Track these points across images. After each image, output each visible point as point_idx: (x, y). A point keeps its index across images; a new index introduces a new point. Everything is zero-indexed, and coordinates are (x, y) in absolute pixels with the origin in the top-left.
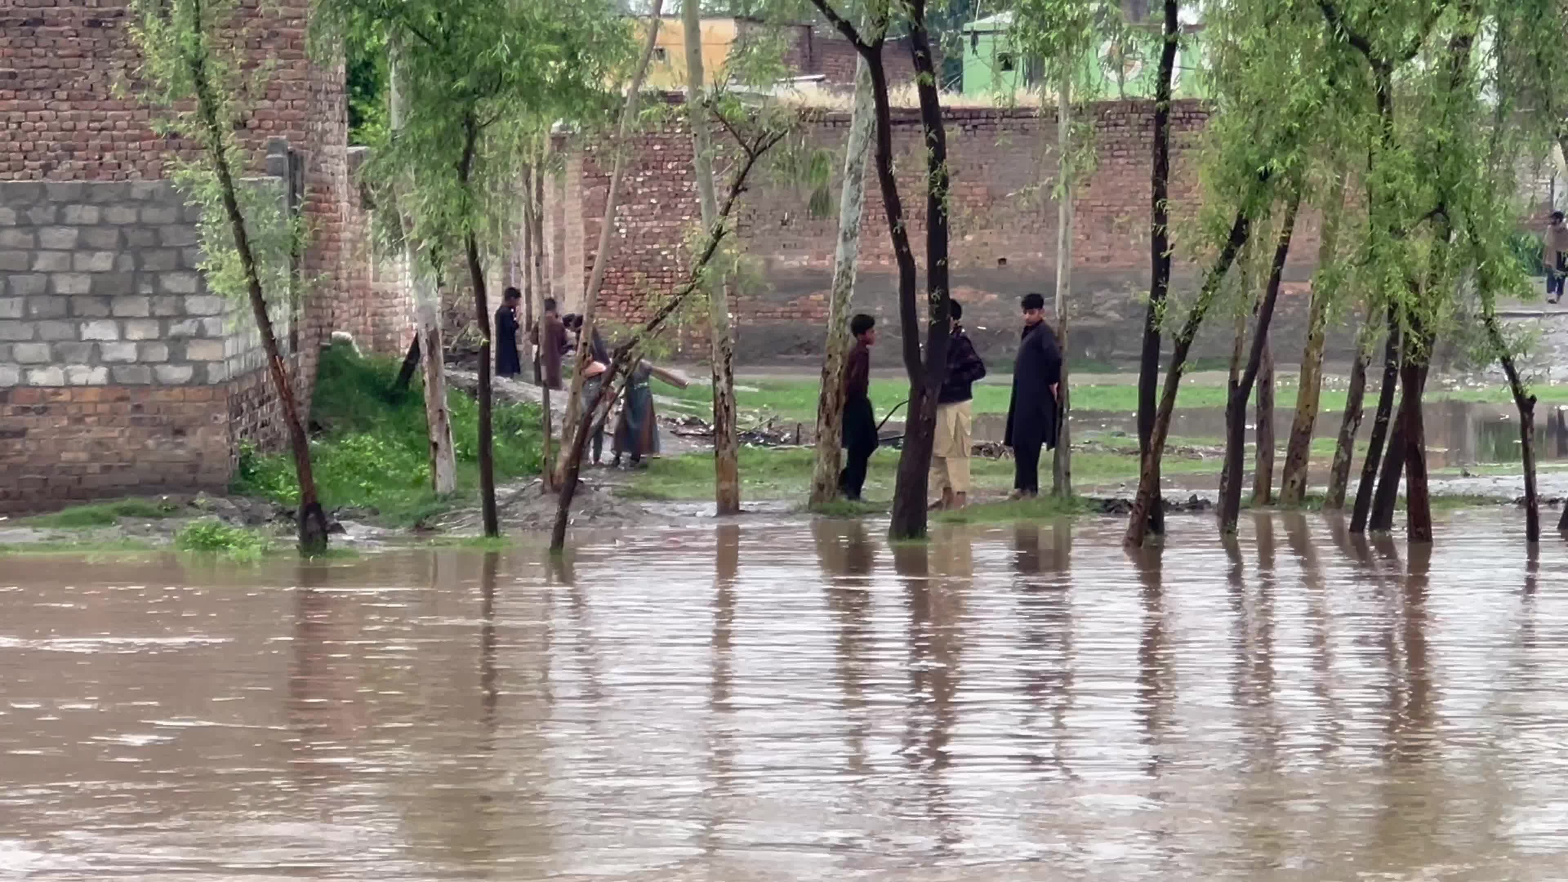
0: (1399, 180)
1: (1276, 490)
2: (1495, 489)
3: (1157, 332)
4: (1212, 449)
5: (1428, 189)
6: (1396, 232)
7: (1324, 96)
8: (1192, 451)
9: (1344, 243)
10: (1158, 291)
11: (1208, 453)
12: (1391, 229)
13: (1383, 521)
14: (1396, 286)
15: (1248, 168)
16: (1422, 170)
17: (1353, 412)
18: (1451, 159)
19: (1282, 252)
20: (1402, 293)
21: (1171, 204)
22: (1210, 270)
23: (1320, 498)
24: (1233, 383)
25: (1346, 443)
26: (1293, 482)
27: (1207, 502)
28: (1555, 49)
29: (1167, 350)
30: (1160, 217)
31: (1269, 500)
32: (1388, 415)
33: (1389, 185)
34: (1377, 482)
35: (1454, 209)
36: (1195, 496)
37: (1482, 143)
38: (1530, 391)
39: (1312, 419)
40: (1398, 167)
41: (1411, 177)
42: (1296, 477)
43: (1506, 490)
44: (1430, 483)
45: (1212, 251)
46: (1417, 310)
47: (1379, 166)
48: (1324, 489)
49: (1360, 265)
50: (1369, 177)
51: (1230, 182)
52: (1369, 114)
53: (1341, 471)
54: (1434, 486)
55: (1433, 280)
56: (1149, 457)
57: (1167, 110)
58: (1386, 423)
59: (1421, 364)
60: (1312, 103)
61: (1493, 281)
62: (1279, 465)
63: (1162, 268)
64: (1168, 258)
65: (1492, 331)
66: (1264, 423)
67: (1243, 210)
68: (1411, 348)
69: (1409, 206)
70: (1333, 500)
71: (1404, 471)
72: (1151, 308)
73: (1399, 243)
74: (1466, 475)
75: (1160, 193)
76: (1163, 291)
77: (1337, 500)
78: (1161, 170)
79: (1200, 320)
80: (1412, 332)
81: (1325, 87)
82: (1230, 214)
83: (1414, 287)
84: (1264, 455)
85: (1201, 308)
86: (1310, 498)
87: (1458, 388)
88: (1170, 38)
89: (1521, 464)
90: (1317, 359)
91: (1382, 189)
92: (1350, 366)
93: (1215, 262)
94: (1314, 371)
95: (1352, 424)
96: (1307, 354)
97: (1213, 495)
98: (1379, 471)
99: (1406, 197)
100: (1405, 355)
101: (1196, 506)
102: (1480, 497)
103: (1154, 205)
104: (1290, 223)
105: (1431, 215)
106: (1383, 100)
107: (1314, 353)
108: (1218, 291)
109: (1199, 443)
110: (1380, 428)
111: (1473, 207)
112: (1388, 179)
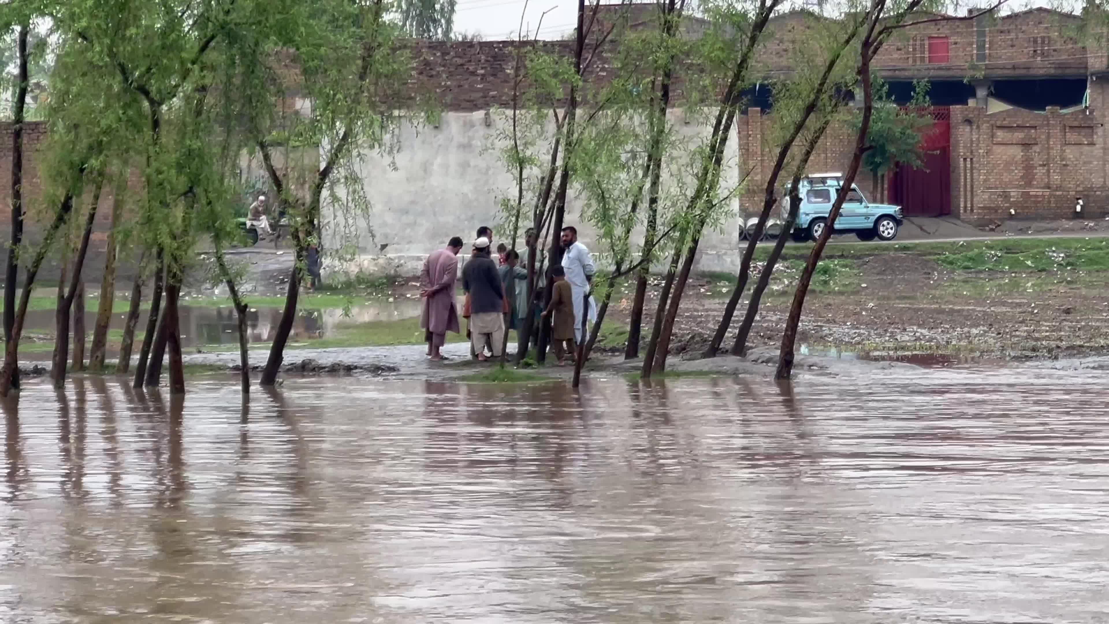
0: (166, 173)
1: (87, 361)
2: (220, 360)
3: (16, 266)
4: (41, 336)
5: (183, 179)
6: (164, 204)
7: (120, 120)
8: (30, 338)
9: (132, 211)
10: (16, 240)
11: (40, 339)
12: (161, 202)
13: (154, 381)
14: (164, 237)
15: (72, 165)
16: (180, 167)
17: (134, 314)
18: (197, 159)
19: (92, 217)
20: (166, 240)
21: (25, 187)
22: (49, 227)
23: (113, 366)
24: (61, 297)
25: (130, 333)
26: (97, 357)
27: (44, 369)
28: (262, 91)
29: (22, 277)
30: (17, 195)
31: (82, 368)
32: (157, 315)
33: (160, 176)
34: (150, 356)
35: (198, 190)
36: (36, 366)
37: (216, 150)
38: (244, 301)
39: (108, 318)
40: (166, 165)
41: (173, 171)
42: (99, 354)
43: (226, 361)
44: (183, 356)
45: (51, 217)
46: (176, 252)
47: (154, 164)
48: (116, 361)
49: (142, 224)
50: (148, 171)
51: (60, 174)
52: (148, 132)
53: (127, 351)
54: (186, 358)
55: (185, 232)
56: (12, 342)
57: (21, 129)
58: (156, 320)
59: (178, 285)
60: (114, 126)
61: (222, 234)
62: (89, 345)
63: (18, 226)
64: (22, 221)
65: (221, 265)
66: (79, 321)
67: (69, 191)
68: (172, 274)
69: (172, 189)
70: (122, 368)
71: (167, 349)
72: (12, 251)
73: (166, 211)
74: (200, 352)
75: (17, 181)
76: (19, 240)
77: (124, 367)
78: (18, 165)
79: (42, 258)
80: (173, 264)
81: (121, 116)
82: (61, 194)
83: (174, 237)
84: (79, 340)
85: (43, 251)
86: (108, 367)
87: (187, 298)
88: (23, 85)
89: (239, 345)
90: (111, 281)
91: (156, 179)
92: (132, 285)
93: (52, 222)
94: (109, 289)
95: (133, 322)
96: (105, 278)
97: (48, 365)
98: (151, 350)
99: (170, 183)
100: (168, 279)
101: (38, 372)
102: (211, 365)
103: (13, 188)
104: (97, 197)
105: (185, 194)
106: (156, 124)
107: (110, 278)
108: (54, 240)
109: (32, 333)
110: (152, 324)
111: (210, 189)
112: (159, 172)
